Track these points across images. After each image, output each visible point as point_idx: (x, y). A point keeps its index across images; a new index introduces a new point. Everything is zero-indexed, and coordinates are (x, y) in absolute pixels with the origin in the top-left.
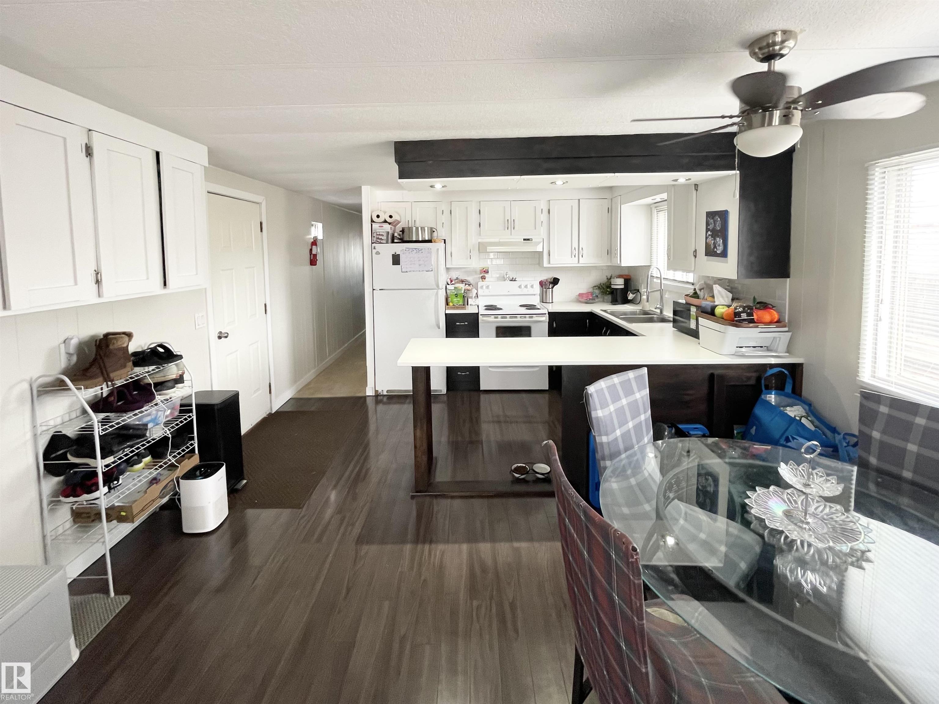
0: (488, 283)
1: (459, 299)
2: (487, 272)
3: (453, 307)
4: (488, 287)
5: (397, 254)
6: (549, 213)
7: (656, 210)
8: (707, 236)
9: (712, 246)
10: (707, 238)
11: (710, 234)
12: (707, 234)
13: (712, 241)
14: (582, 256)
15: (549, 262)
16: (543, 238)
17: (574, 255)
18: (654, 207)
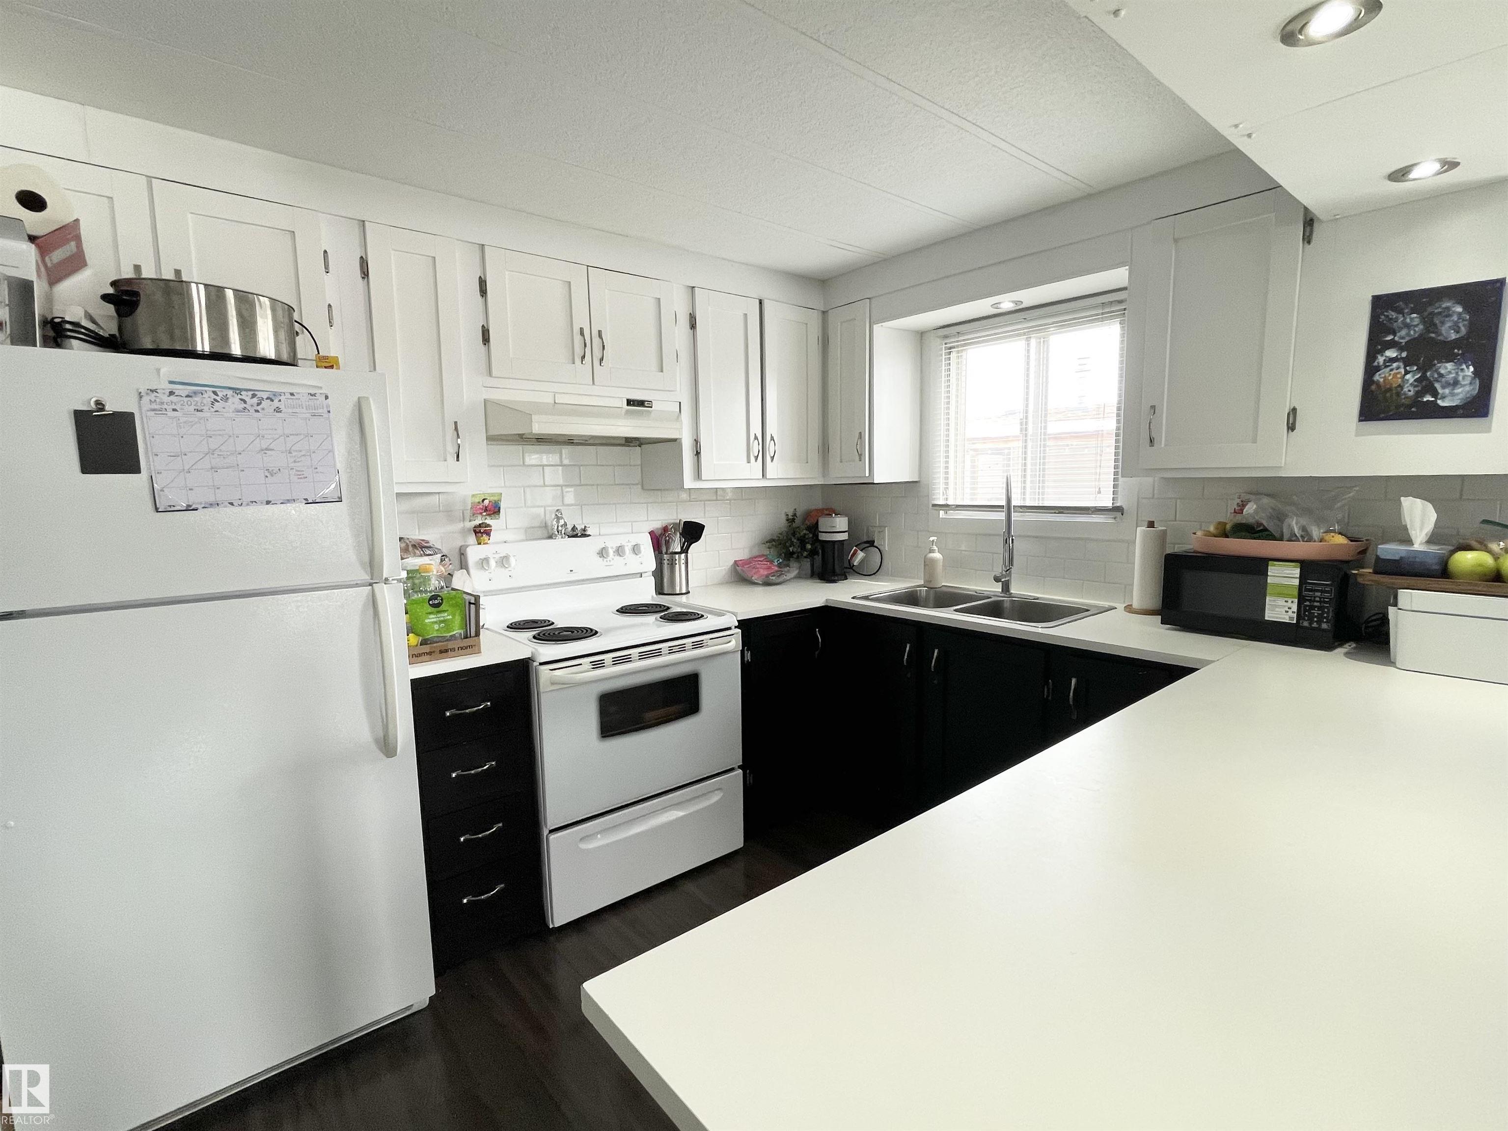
0: (503, 550)
1: (446, 616)
2: (494, 510)
3: (426, 648)
4: (504, 561)
5: (110, 408)
6: (693, 326)
7: (946, 344)
8: (1376, 364)
9: (1406, 390)
10: (1378, 369)
11: (1394, 355)
12: (1375, 358)
13: (1408, 377)
14: (772, 458)
15: (698, 475)
16: (680, 403)
17: (753, 455)
18: (938, 337)
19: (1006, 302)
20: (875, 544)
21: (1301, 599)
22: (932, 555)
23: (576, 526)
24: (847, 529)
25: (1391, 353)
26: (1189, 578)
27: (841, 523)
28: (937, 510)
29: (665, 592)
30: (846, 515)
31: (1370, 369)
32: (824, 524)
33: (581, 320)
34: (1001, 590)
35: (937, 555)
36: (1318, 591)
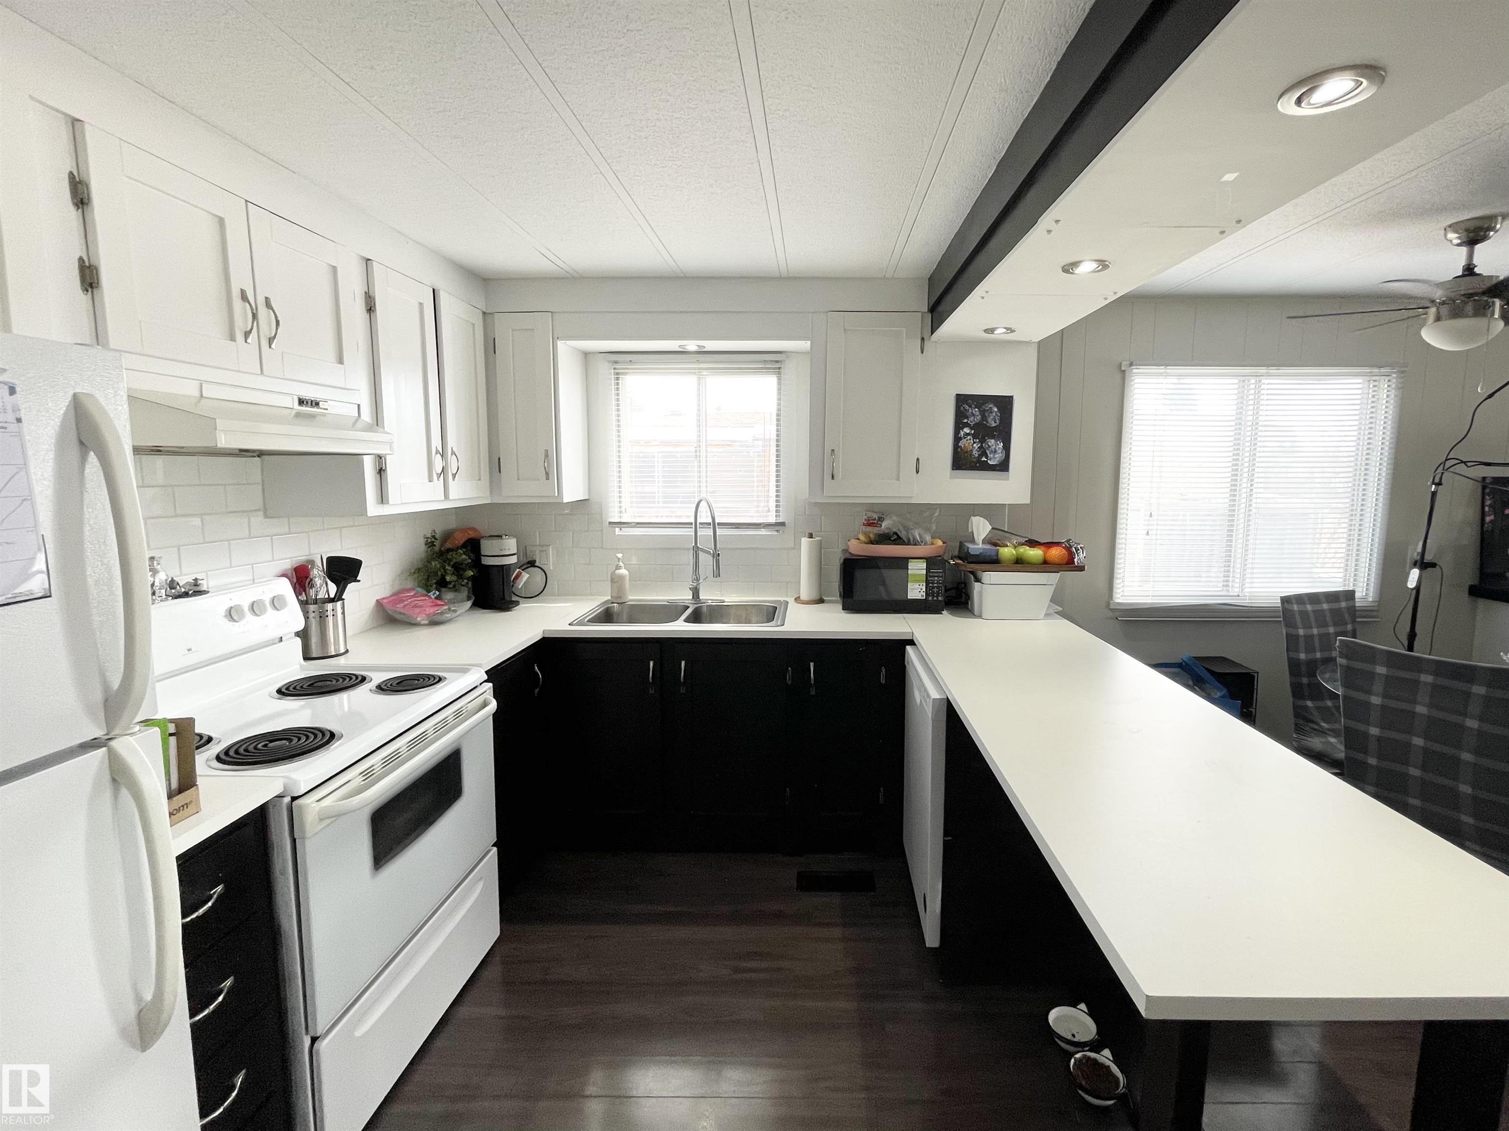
6: (371, 309)
7: (615, 369)
8: (960, 436)
9: (974, 453)
10: (961, 439)
11: (968, 432)
12: (959, 433)
13: (975, 445)
14: (454, 476)
15: (383, 498)
16: (359, 405)
17: (436, 471)
18: (609, 362)
19: (692, 346)
20: (537, 564)
21: (927, 583)
22: (618, 572)
23: (175, 579)
24: (515, 552)
25: (967, 430)
26: (859, 574)
27: (510, 545)
28: (613, 527)
29: (314, 655)
30: (515, 536)
31: (957, 439)
32: (487, 547)
33: (240, 280)
34: (691, 597)
35: (623, 571)
36: (936, 576)
